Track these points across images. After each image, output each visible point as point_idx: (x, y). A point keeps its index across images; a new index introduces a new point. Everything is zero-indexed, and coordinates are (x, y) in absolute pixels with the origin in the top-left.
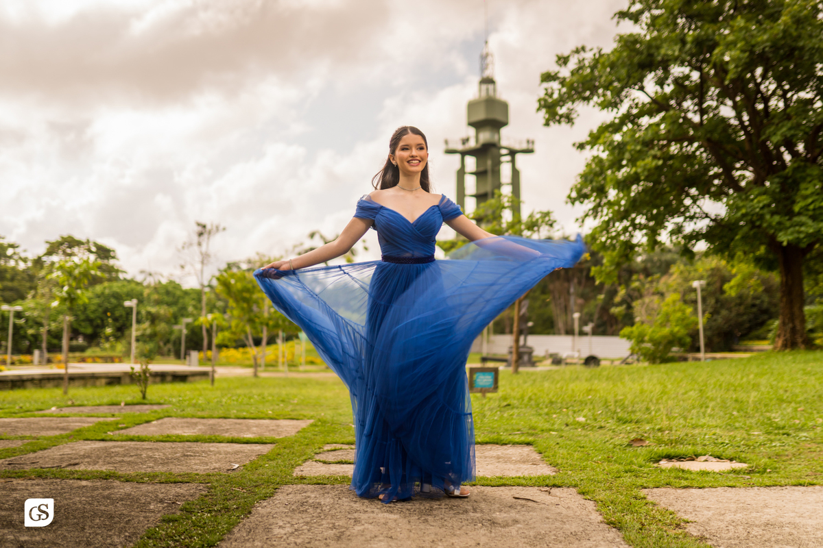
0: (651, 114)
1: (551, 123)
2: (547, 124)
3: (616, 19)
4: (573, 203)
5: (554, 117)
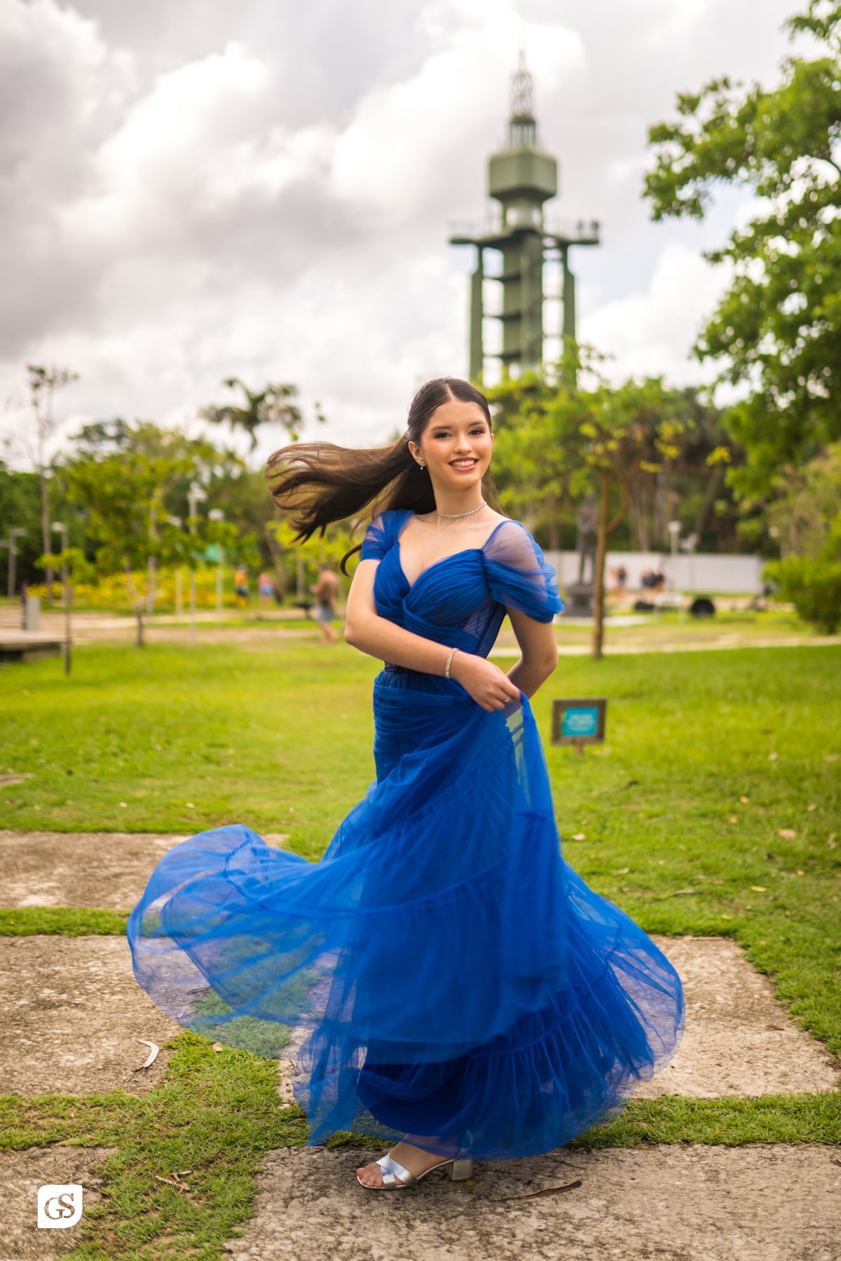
0: (838, 202)
1: (664, 216)
2: (657, 217)
3: (788, 31)
4: (701, 359)
5: (670, 204)
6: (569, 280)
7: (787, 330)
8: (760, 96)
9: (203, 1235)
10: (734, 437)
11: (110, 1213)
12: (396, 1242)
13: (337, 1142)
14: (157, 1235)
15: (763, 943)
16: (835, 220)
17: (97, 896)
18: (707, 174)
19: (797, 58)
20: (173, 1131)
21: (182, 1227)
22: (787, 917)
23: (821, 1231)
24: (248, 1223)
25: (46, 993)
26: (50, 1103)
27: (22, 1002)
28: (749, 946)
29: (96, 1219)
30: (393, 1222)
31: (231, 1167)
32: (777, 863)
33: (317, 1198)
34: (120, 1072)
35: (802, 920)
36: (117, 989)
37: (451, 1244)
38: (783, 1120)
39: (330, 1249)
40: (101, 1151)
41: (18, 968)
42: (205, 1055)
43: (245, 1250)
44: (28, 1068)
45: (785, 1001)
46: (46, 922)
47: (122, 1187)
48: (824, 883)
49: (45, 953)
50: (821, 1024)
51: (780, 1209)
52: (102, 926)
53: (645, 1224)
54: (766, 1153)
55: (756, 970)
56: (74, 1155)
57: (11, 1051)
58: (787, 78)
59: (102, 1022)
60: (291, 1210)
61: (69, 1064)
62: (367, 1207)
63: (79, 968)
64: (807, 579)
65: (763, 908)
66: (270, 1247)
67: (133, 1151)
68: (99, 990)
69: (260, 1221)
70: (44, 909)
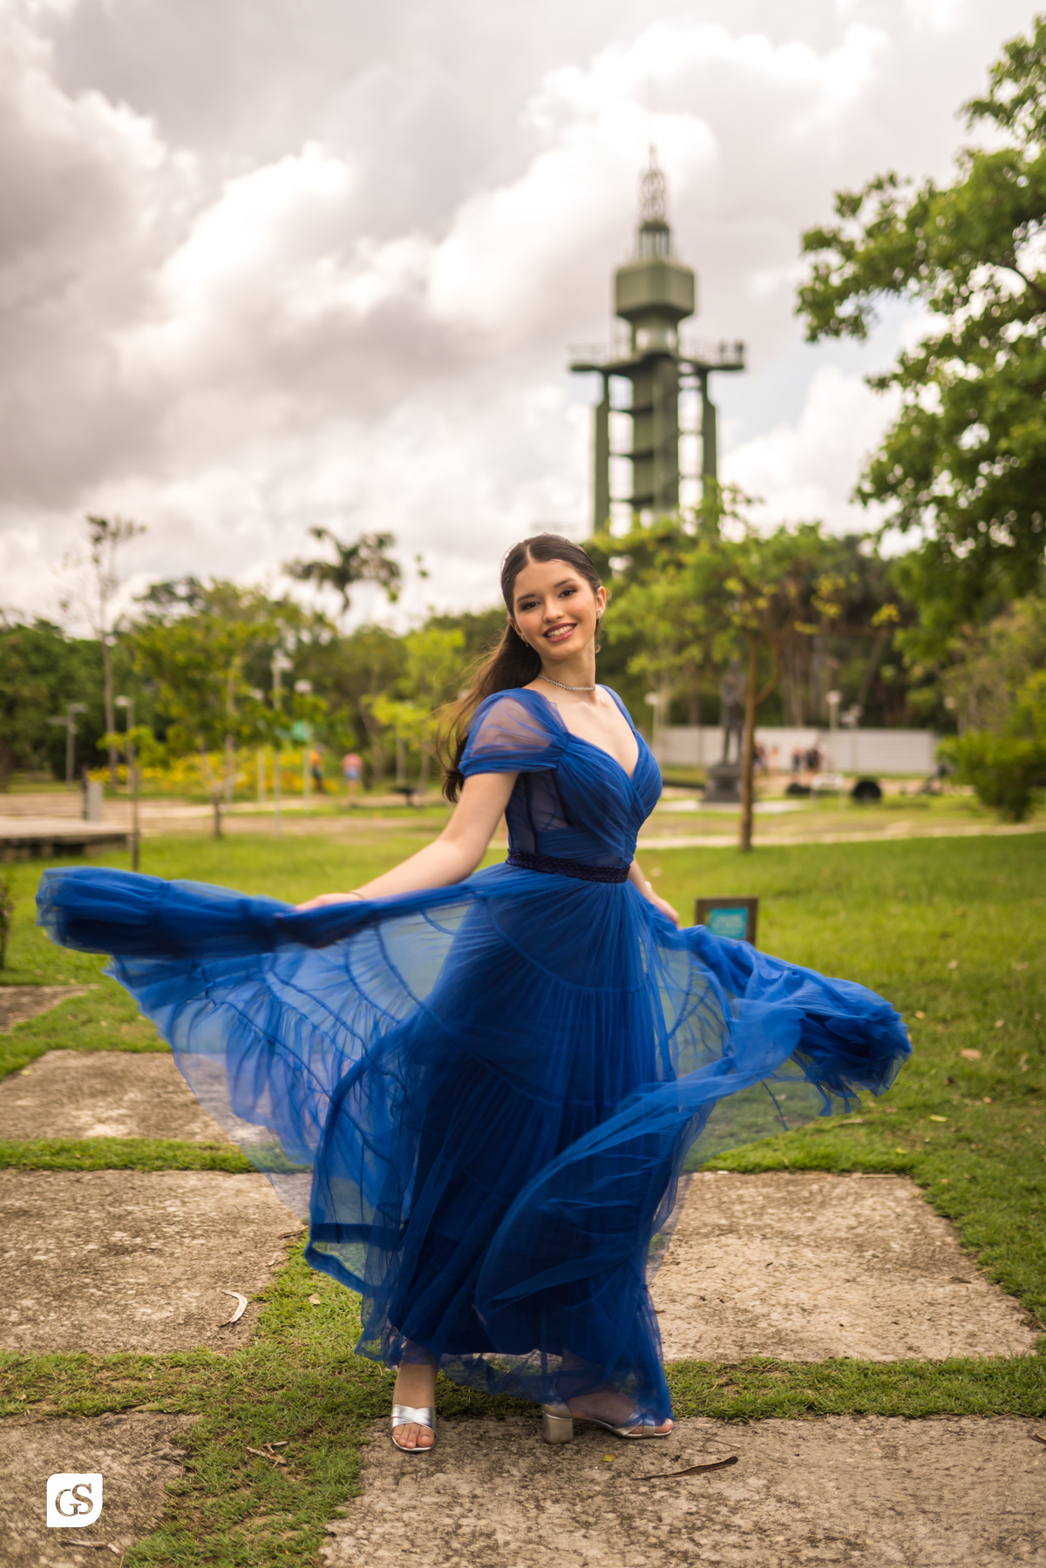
0: (1025, 317)
1: (821, 336)
2: (813, 338)
3: (965, 118)
4: (865, 503)
5: (827, 322)
6: (709, 412)
7: (966, 468)
8: (932, 194)
9: (302, 1515)
10: (904, 593)
11: (195, 1489)
12: (524, 1526)
13: (454, 1410)
14: (249, 1515)
15: (945, 1181)
16: (1021, 338)
17: (173, 1125)
18: (871, 287)
19: (976, 150)
20: (266, 1396)
21: (277, 1506)
22: (972, 1151)
23: (1019, 1517)
24: (354, 1503)
25: (118, 1236)
26: (125, 1362)
27: (91, 1246)
28: (928, 1185)
29: (179, 1495)
30: (520, 1502)
31: (333, 1438)
32: (959, 1088)
33: (433, 1474)
34: (203, 1328)
35: (990, 1155)
36: (199, 1232)
37: (587, 1528)
38: (972, 1387)
39: (448, 1533)
40: (183, 1418)
41: (85, 1208)
42: (300, 1309)
43: (351, 1533)
44: (99, 1322)
45: (972, 1249)
46: (117, 1155)
47: (209, 1460)
48: (1015, 1111)
49: (116, 1191)
50: (1014, 1277)
51: (970, 1491)
52: (180, 1160)
53: (812, 1508)
54: (952, 1426)
55: (936, 1213)
56: (153, 1421)
57: (80, 1303)
58: (965, 173)
59: (182, 1270)
60: (402, 1488)
61: (145, 1318)
62: (489, 1485)
63: (155, 1207)
64: (990, 758)
65: (944, 1141)
66: (379, 1530)
67: (220, 1418)
68: (178, 1233)
69: (367, 1500)
70: (114, 1140)
